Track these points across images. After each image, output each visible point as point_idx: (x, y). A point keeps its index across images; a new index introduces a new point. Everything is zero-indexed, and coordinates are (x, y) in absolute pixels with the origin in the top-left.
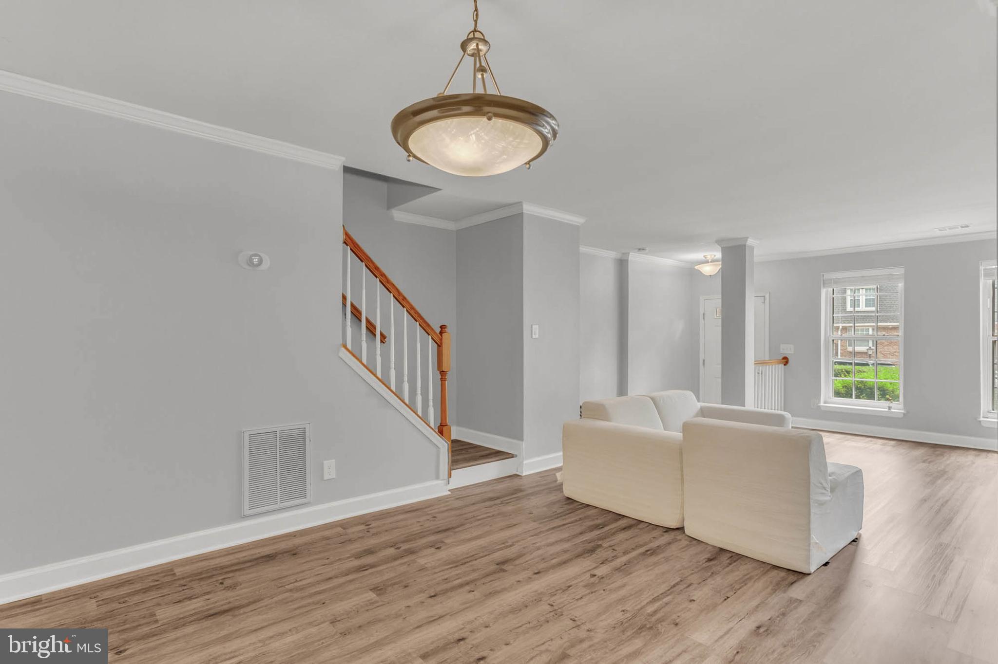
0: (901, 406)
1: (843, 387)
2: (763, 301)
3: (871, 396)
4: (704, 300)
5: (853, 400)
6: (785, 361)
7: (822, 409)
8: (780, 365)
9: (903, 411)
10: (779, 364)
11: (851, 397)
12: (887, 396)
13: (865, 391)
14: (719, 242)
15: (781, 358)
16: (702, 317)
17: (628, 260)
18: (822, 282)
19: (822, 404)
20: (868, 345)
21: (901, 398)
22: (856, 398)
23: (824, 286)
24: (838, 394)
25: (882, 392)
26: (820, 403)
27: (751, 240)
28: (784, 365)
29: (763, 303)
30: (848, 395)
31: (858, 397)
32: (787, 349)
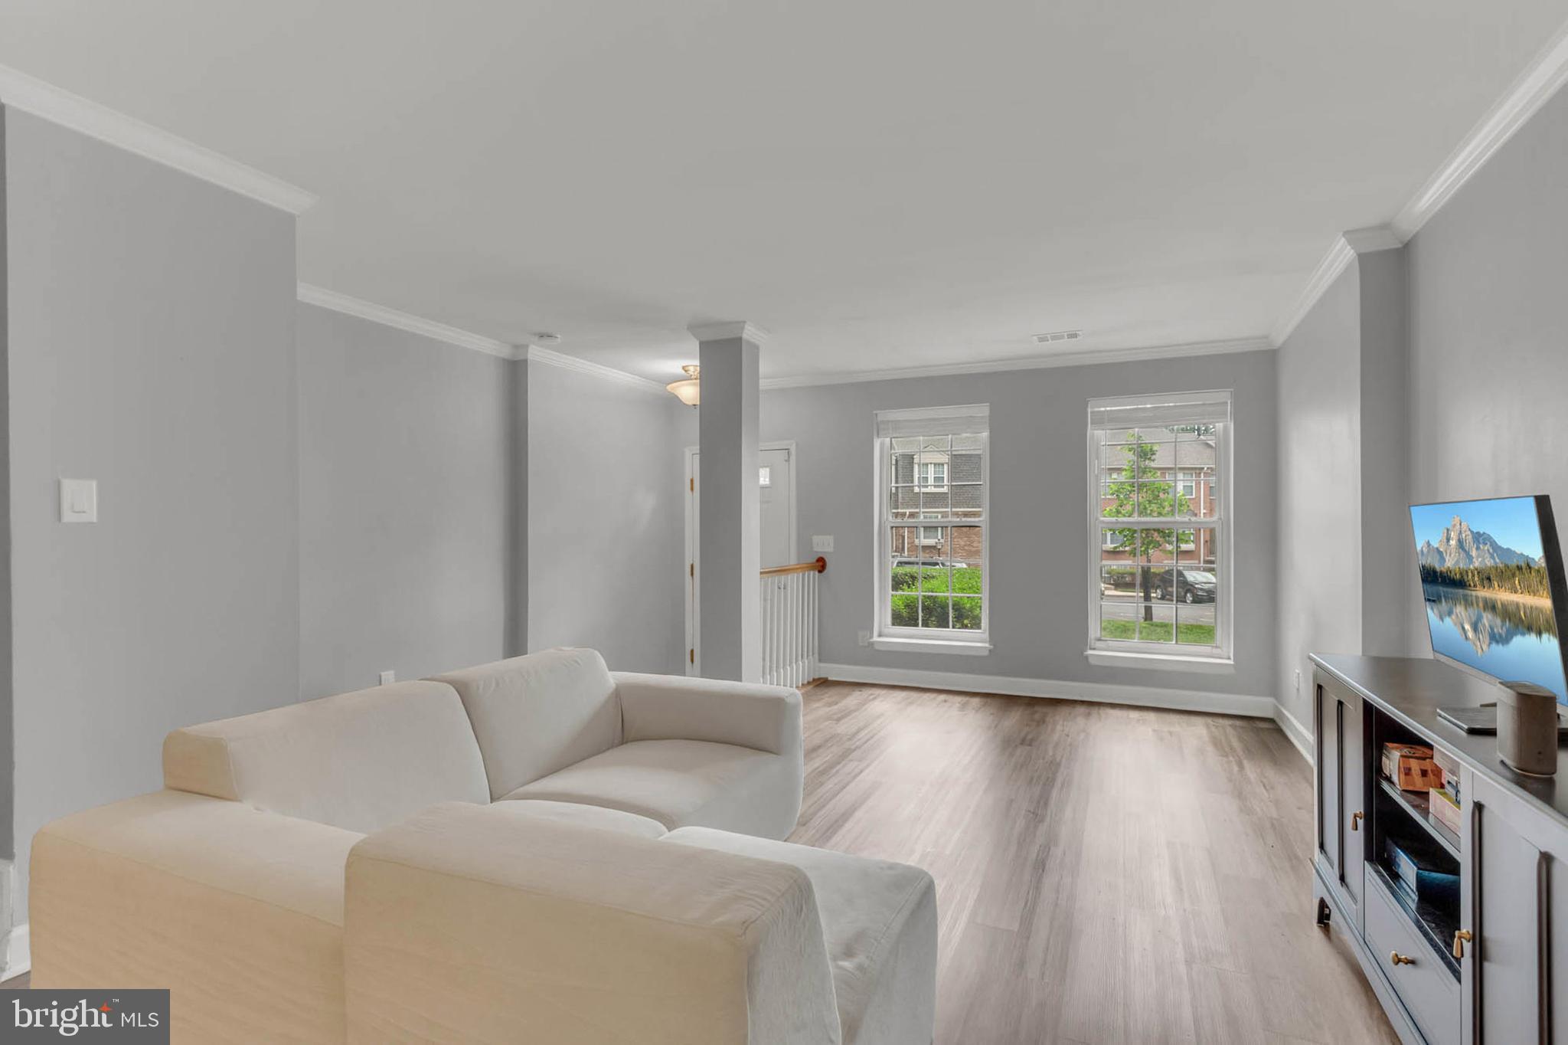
0: (986, 636)
1: (905, 606)
2: (786, 458)
3: (943, 623)
4: (693, 454)
5: (920, 630)
6: (821, 565)
7: (877, 647)
8: (812, 573)
9: (987, 645)
10: (810, 570)
11: (916, 625)
12: (966, 622)
13: (936, 613)
14: (694, 328)
15: (815, 560)
16: (690, 486)
17: (526, 361)
18: (875, 426)
19: (876, 639)
20: (937, 537)
21: (985, 622)
22: (923, 626)
23: (878, 434)
24: (898, 619)
25: (957, 613)
26: (872, 637)
27: (750, 328)
28: (820, 572)
29: (786, 461)
30: (912, 621)
31: (925, 624)
32: (824, 544)
